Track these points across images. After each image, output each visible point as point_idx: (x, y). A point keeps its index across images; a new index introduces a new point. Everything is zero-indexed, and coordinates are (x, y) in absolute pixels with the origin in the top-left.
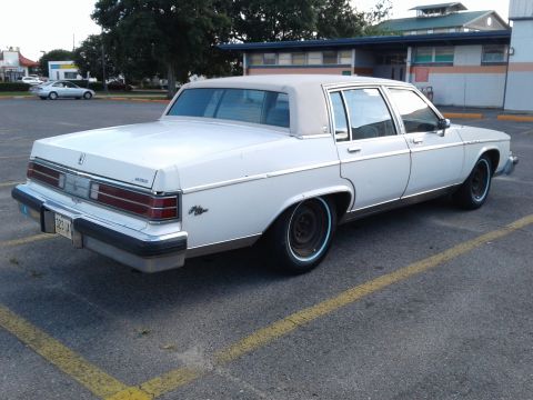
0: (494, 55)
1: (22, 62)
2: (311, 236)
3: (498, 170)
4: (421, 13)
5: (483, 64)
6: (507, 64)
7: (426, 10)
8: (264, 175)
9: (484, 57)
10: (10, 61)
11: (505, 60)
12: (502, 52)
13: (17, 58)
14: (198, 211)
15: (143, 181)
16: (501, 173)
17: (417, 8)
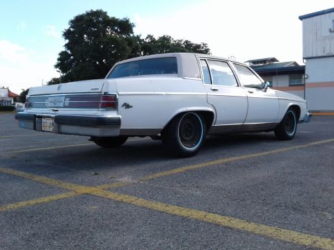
0: (296, 80)
1: (10, 94)
2: (191, 137)
3: (300, 119)
4: (252, 64)
5: (290, 86)
6: (304, 85)
7: (254, 62)
8: (164, 93)
9: (290, 81)
10: (3, 94)
11: (303, 83)
12: (301, 78)
13: (7, 92)
14: (127, 106)
15: (96, 89)
16: (303, 121)
17: (249, 61)
